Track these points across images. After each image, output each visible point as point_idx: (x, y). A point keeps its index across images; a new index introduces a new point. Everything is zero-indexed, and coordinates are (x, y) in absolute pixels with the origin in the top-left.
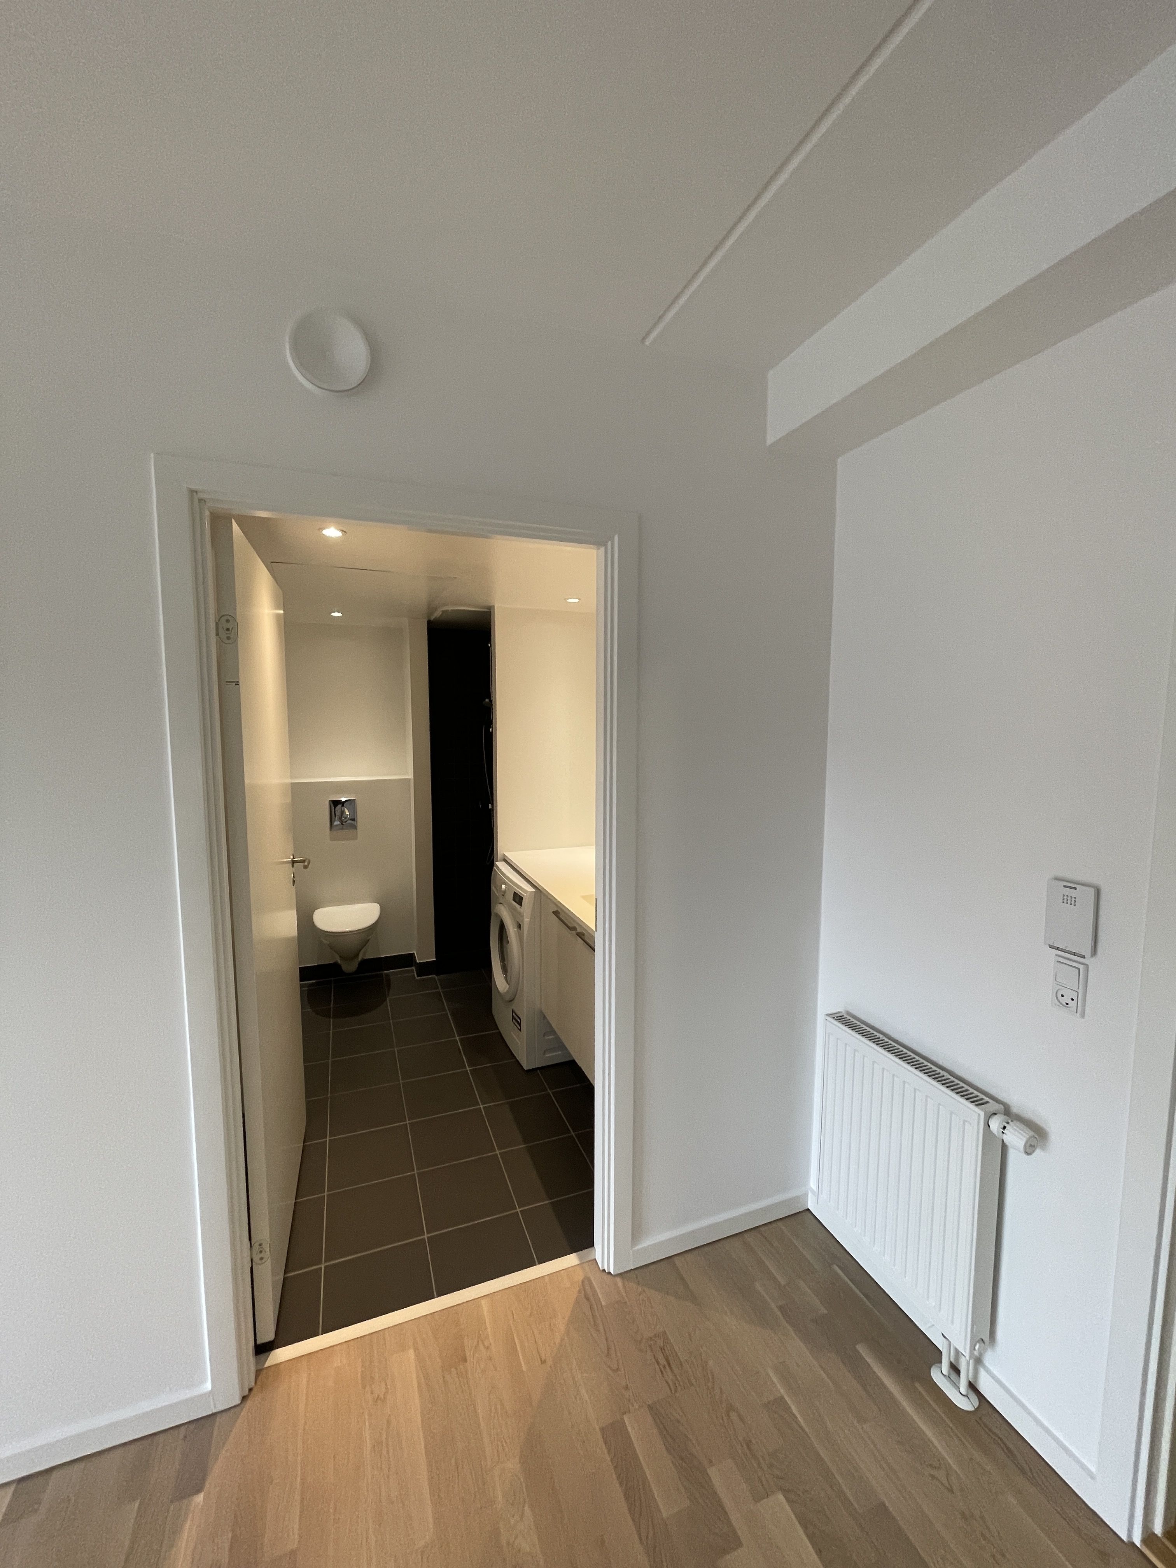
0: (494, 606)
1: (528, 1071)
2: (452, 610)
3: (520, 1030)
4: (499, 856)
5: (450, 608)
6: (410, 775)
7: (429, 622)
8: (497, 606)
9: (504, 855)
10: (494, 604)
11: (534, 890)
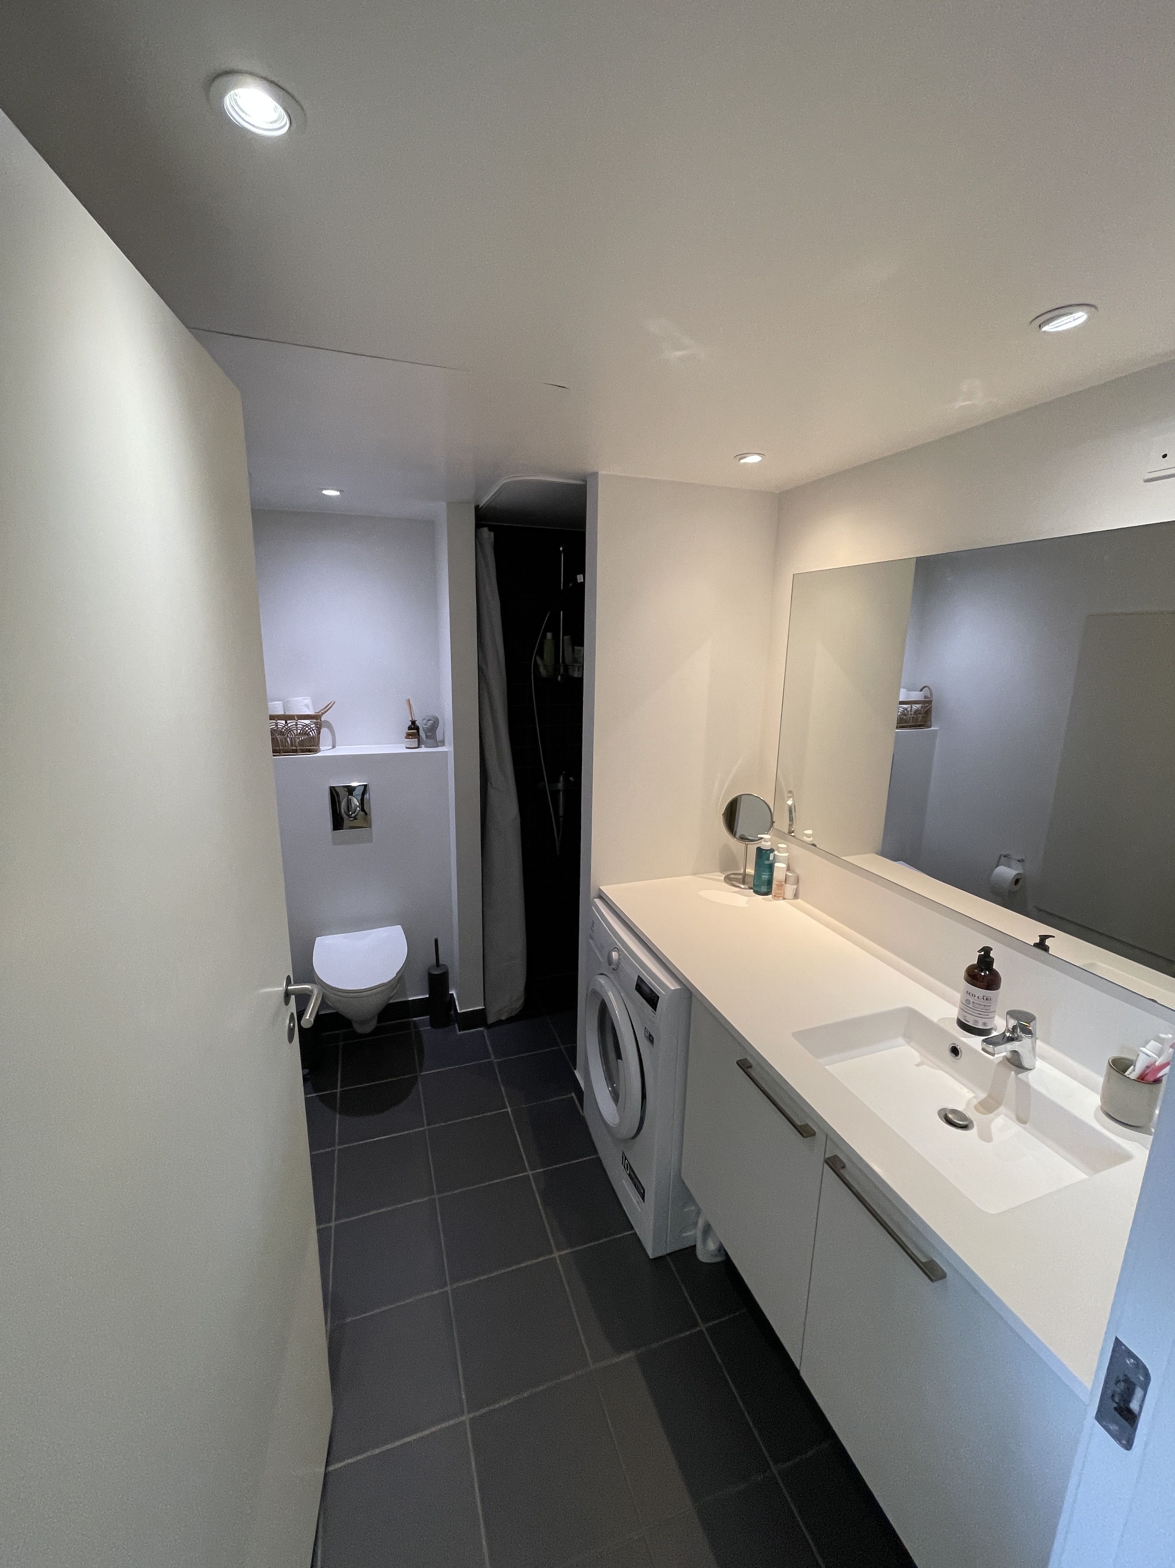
0: (595, 475)
1: (654, 1261)
3: (643, 1197)
4: (593, 893)
6: (448, 747)
7: (477, 508)
8: (601, 472)
9: (600, 890)
10: (595, 470)
11: (679, 987)
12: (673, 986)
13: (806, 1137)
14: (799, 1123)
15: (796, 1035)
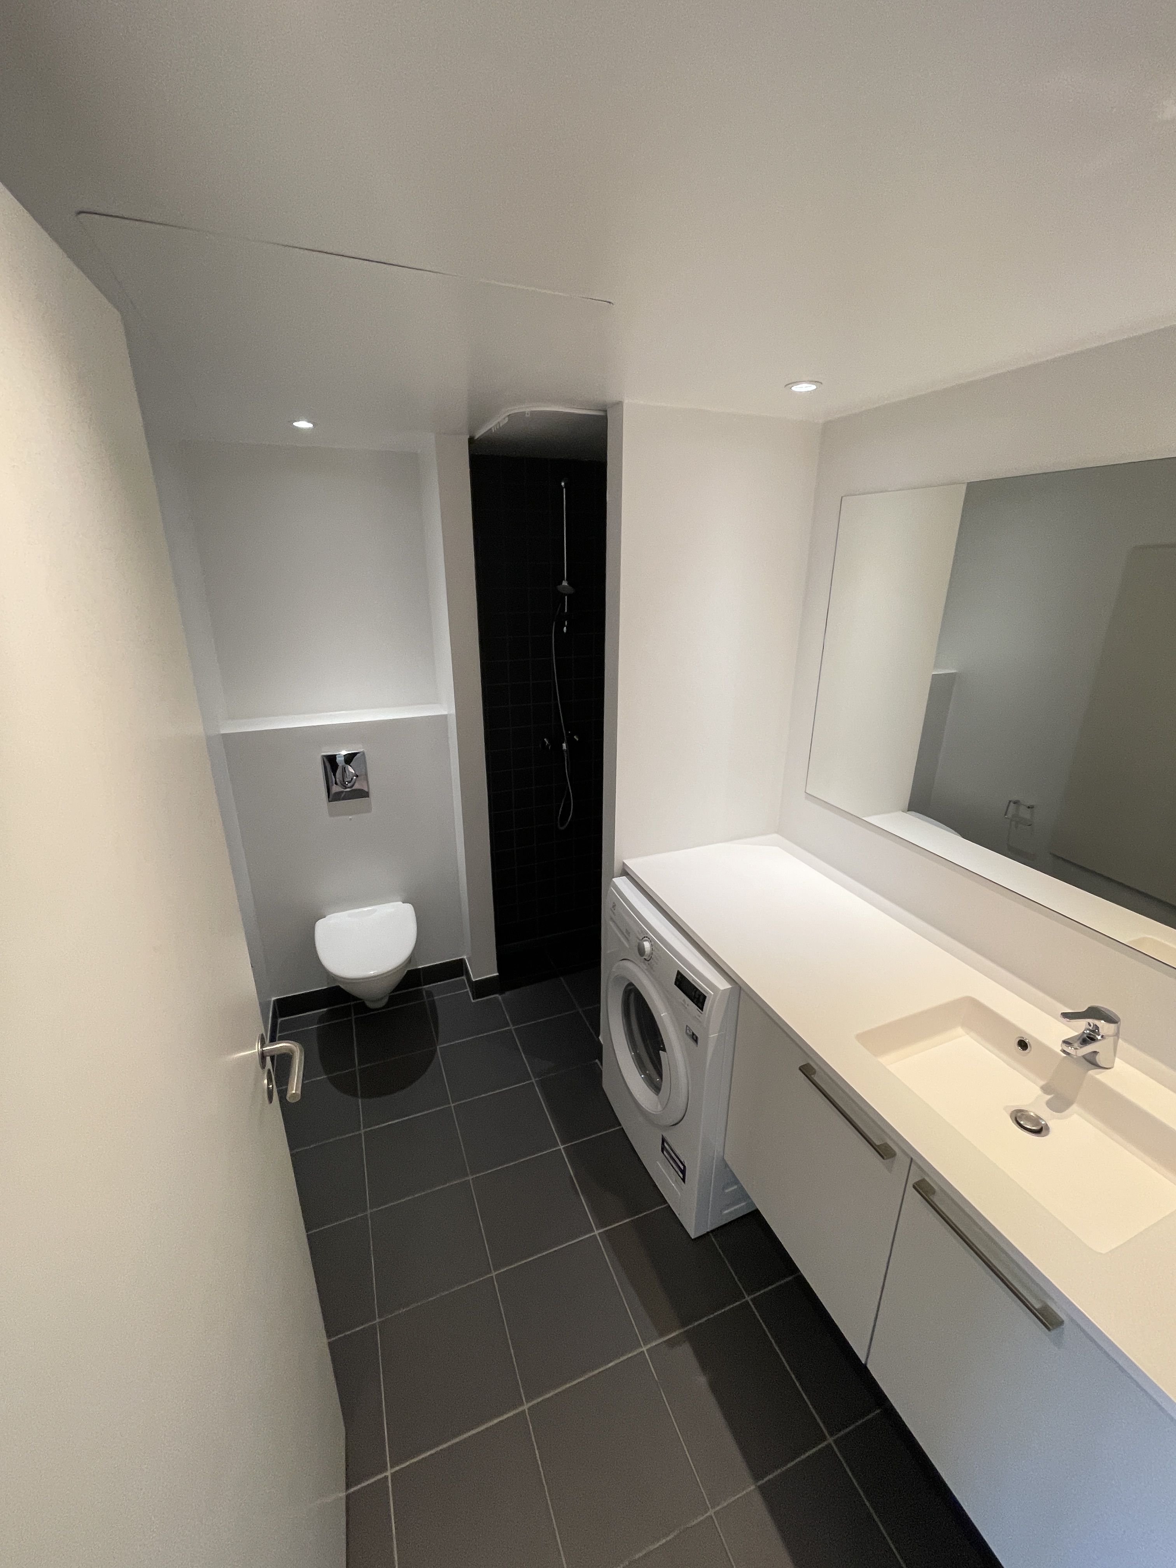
0: (619, 404)
1: (695, 1239)
2: (532, 413)
3: (684, 1180)
4: (617, 867)
5: (527, 408)
6: (446, 707)
7: (471, 440)
8: (626, 401)
9: (624, 863)
10: (619, 399)
11: (730, 987)
12: (723, 985)
13: (887, 1159)
14: (878, 1143)
15: (860, 1037)
